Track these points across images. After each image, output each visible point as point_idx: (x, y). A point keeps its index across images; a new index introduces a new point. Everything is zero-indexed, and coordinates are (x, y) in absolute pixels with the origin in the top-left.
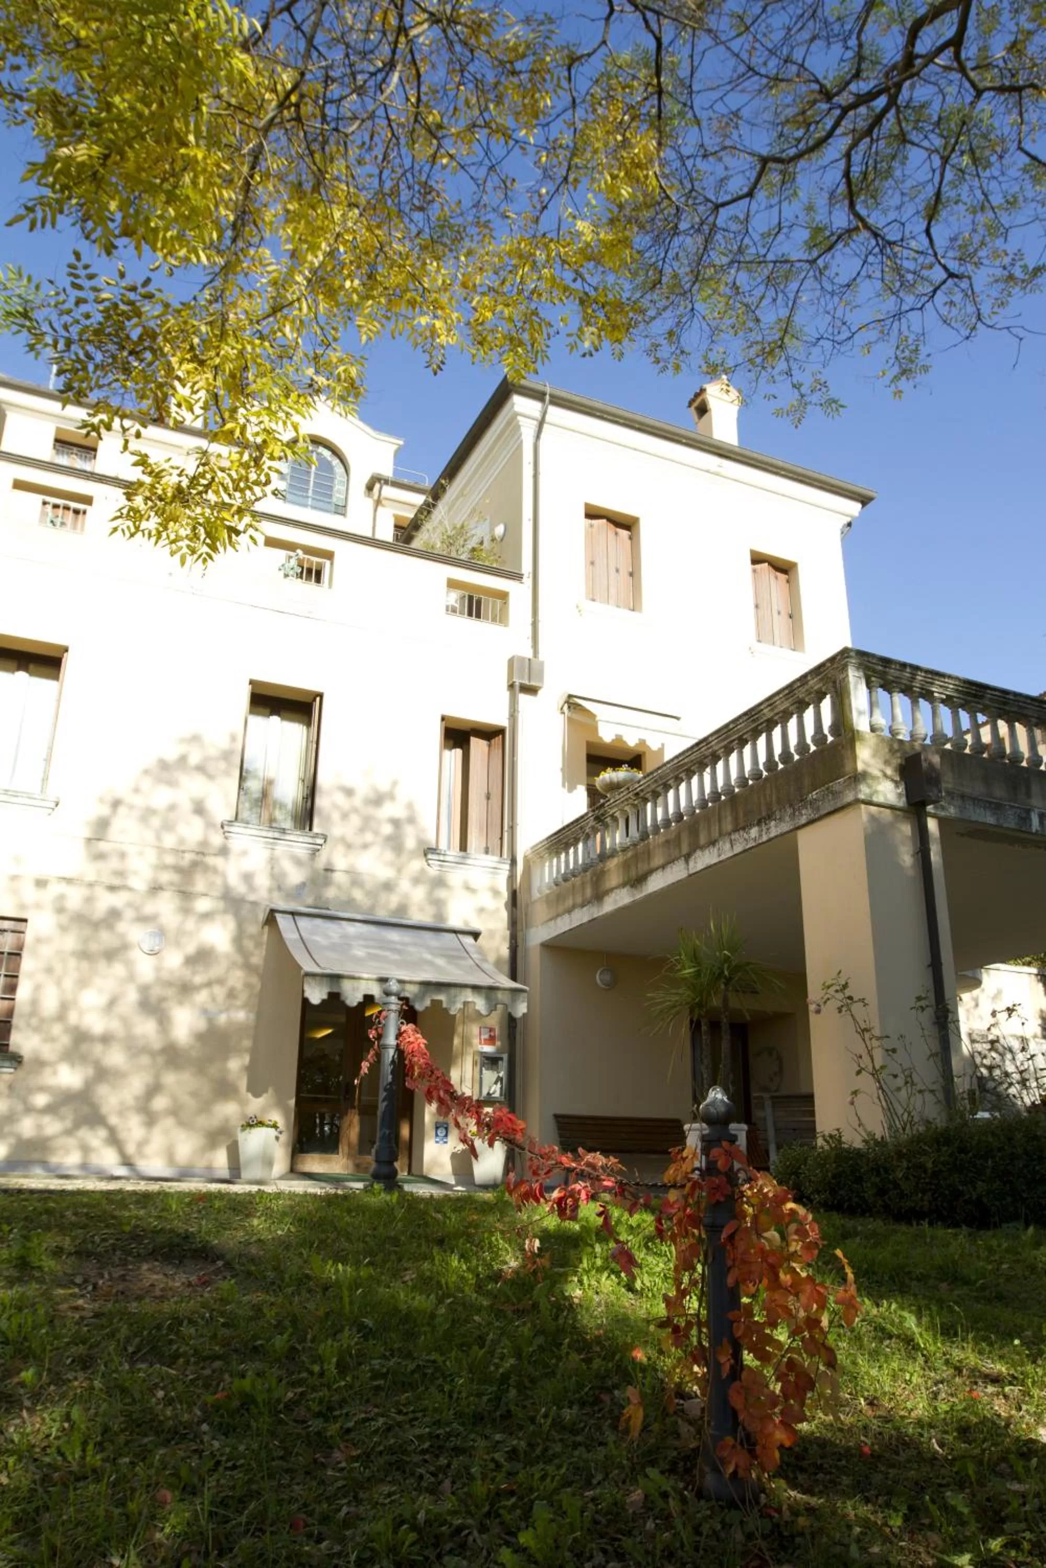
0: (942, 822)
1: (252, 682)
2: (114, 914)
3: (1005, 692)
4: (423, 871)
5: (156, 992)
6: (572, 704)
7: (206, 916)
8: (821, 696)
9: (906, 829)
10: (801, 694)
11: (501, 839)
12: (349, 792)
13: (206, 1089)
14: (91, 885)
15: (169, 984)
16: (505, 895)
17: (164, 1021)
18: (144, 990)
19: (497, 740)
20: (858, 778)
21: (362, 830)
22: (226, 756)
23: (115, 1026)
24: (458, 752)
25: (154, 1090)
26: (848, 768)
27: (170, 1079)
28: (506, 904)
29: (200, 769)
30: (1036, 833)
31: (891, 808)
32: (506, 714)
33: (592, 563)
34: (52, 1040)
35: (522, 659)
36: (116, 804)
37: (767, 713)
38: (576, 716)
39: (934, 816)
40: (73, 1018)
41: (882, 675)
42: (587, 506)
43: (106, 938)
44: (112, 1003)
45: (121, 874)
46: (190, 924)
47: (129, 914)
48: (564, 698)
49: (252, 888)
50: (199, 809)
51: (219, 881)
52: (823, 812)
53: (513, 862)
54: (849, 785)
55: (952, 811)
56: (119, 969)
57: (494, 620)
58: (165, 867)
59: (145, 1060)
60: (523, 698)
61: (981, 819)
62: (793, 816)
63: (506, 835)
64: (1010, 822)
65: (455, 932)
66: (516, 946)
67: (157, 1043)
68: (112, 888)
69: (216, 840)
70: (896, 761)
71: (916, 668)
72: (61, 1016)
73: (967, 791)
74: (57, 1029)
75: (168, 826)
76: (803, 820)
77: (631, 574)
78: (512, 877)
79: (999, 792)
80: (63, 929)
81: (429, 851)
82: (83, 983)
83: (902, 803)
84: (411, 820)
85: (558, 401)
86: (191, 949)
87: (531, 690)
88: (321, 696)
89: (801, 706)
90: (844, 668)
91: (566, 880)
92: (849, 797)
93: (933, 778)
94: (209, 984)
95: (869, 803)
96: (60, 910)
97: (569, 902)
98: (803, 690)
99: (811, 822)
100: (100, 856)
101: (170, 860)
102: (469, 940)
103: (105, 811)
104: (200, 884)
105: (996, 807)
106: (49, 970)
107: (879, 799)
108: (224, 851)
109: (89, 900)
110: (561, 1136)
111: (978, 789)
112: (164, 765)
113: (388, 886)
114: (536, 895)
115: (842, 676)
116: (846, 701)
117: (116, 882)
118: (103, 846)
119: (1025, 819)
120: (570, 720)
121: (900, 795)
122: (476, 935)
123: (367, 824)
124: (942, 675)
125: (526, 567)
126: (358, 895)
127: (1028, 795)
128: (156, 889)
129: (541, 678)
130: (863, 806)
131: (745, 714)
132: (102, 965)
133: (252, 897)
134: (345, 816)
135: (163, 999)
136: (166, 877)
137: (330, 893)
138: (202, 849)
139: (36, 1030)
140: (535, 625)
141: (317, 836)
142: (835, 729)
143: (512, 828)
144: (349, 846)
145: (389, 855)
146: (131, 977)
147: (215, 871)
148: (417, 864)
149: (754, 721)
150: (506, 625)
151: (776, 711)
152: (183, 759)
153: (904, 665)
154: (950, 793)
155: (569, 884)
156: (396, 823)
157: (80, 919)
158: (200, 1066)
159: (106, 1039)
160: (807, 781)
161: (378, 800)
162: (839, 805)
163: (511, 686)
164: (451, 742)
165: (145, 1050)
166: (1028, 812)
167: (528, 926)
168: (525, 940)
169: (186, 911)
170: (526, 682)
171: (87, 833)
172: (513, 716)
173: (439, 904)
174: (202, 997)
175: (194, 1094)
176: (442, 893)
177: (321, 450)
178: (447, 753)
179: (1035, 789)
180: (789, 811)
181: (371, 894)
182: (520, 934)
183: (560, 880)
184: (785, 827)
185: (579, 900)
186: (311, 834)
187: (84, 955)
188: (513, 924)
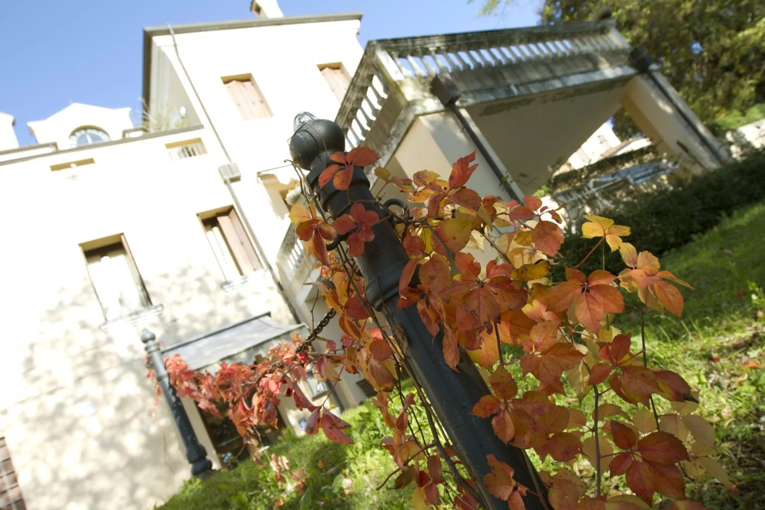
0: (468, 109)
1: (80, 245)
2: (60, 407)
3: (465, 34)
4: (227, 297)
5: (108, 434)
6: (263, 177)
7: (116, 380)
8: (370, 78)
9: (451, 121)
10: (359, 83)
11: (259, 261)
12: (166, 276)
13: (163, 471)
14: (38, 397)
15: (112, 427)
16: (276, 287)
17: (120, 448)
18: (99, 438)
19: (232, 212)
20: (410, 105)
21: (182, 292)
22: (85, 290)
23: (91, 467)
24: (216, 229)
25: (133, 488)
26: (403, 103)
27: (140, 477)
28: (278, 292)
29: (74, 304)
30: (518, 96)
31: (436, 112)
32: (231, 197)
33: (239, 105)
34: (56, 494)
35: (224, 167)
36: (32, 347)
37: (349, 106)
38: (268, 181)
39: (462, 107)
40: (63, 476)
41: (397, 49)
42: (223, 78)
43: (62, 422)
44: (84, 455)
45: (53, 383)
46: (109, 388)
47: (69, 402)
48: (256, 175)
49: (136, 352)
50: (84, 326)
51: (114, 358)
52: (402, 135)
53: (270, 268)
54: (408, 110)
55: (471, 101)
56: (78, 435)
57: (200, 154)
58: (79, 366)
59: (120, 475)
60: (234, 185)
61: (487, 99)
62: (388, 148)
63: (260, 257)
64: (503, 95)
65: (257, 318)
66: (294, 310)
67: (122, 463)
68: (51, 393)
69: (102, 337)
70: (428, 88)
71: (413, 39)
72: (55, 478)
73: (473, 88)
74: (56, 487)
75: (69, 344)
76: (394, 146)
77: (262, 102)
78: (274, 277)
79: (489, 83)
80: (33, 430)
81: (224, 284)
82: (60, 453)
83: (442, 107)
84: (208, 274)
85: (178, 31)
86: (115, 401)
87: (236, 179)
88: (123, 234)
89: (364, 90)
90: (374, 54)
91: (299, 261)
92: (411, 117)
93: (451, 86)
94: (136, 415)
95: (424, 114)
96: (26, 420)
97: (307, 271)
98: (359, 80)
99: (399, 145)
100: (37, 379)
101: (80, 360)
102: (267, 318)
103: (28, 353)
104: (104, 364)
105: (491, 90)
106: (35, 457)
107: (429, 109)
108: (110, 340)
109: (41, 406)
110: (365, 392)
111: (477, 85)
112: (51, 312)
113: (212, 314)
114: (290, 279)
115: (375, 59)
116: (384, 70)
117: (51, 388)
118: (34, 373)
119: (509, 91)
120: (265, 185)
121: (438, 104)
122: (269, 314)
123: (184, 287)
124: (428, 37)
125: (204, 120)
126: (198, 326)
127: (504, 79)
128: (79, 380)
129: (238, 171)
130: (421, 118)
131: (338, 114)
132: (67, 438)
133: (137, 357)
134: (169, 289)
135: (113, 437)
136: (82, 371)
137: (182, 332)
138: (96, 345)
139: (43, 494)
140: (223, 146)
141: (156, 307)
142: (386, 89)
143: (261, 252)
144: (178, 303)
145: (204, 297)
146: (88, 435)
147: (109, 353)
148: (221, 295)
149: (344, 115)
150: (207, 153)
151: (352, 101)
152: (61, 304)
153: (406, 39)
154: (465, 93)
155: (302, 262)
156: (200, 279)
157: (41, 419)
158: (154, 461)
159: (90, 477)
160: (386, 126)
161: (184, 273)
162: (408, 125)
163: (225, 182)
164: (209, 227)
165: (118, 469)
166: (508, 86)
167: (294, 296)
168: (296, 305)
169: (102, 383)
170: (232, 176)
171: (22, 369)
172: (234, 197)
173: (243, 309)
174: (136, 424)
175: (159, 478)
176: (243, 303)
177: (89, 131)
178: (210, 233)
179: (506, 75)
180: (385, 147)
181: (205, 322)
182: (293, 304)
183: (298, 264)
184: (387, 157)
185: (311, 267)
186: (153, 307)
187: (53, 438)
188: (287, 299)
